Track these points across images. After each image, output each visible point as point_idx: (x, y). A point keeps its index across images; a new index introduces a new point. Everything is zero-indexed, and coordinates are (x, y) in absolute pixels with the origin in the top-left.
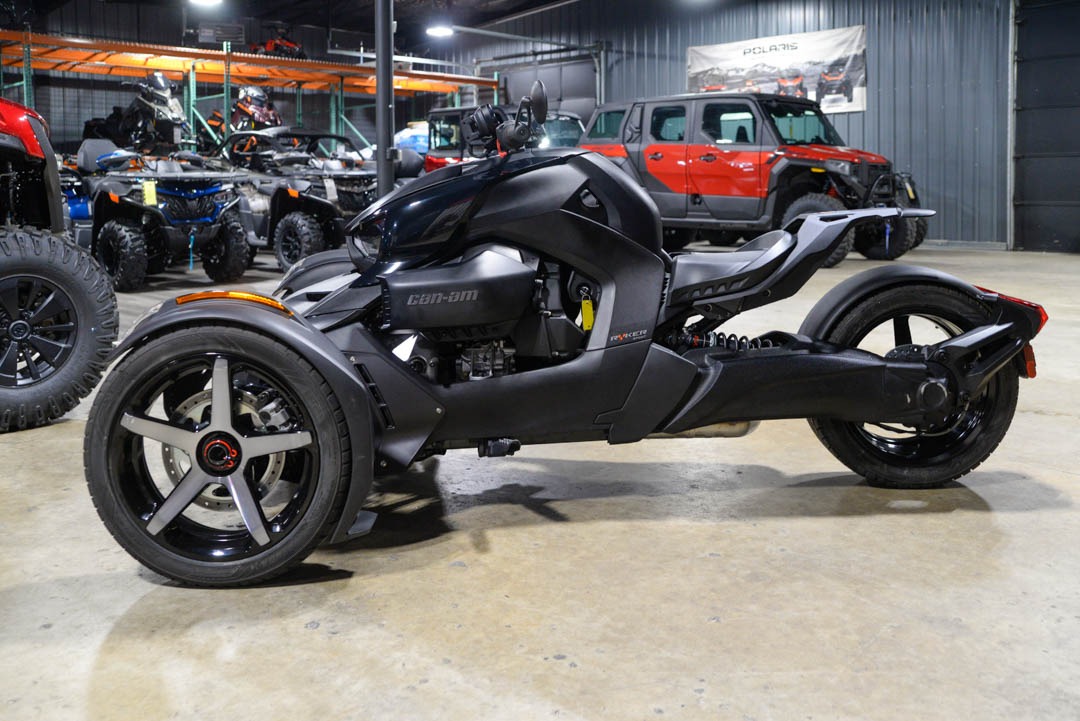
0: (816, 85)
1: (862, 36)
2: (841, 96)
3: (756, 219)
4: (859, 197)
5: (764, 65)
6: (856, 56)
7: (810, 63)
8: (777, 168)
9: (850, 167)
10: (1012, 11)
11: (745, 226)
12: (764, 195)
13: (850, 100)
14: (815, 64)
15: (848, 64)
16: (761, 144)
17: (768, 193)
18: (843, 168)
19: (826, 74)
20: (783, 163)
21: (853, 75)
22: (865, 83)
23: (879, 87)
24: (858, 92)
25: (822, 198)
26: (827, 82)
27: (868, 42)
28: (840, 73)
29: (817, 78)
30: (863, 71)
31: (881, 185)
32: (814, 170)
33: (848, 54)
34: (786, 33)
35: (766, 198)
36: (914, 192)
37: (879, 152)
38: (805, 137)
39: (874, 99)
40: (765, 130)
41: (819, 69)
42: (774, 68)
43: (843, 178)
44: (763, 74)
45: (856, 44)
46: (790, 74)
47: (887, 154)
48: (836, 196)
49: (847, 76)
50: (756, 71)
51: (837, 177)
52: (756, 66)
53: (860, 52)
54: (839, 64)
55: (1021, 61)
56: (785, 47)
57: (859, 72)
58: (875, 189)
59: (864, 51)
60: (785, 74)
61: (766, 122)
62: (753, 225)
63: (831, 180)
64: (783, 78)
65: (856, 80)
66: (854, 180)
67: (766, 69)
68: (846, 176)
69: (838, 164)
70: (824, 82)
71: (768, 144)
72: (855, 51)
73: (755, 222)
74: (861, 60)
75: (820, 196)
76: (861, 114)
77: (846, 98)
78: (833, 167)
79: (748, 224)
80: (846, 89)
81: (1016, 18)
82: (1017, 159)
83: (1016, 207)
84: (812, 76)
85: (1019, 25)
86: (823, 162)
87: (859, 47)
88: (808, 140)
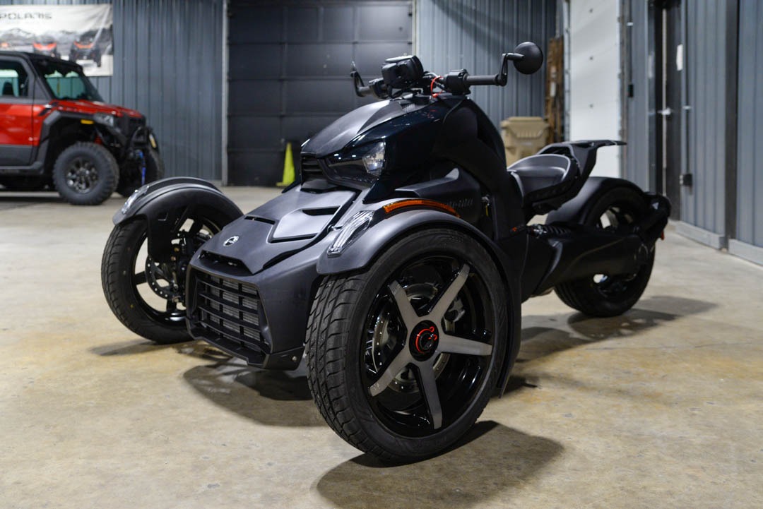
0: (69, 51)
1: (109, 14)
2: (91, 62)
3: (28, 165)
4: (121, 144)
5: (19, 30)
6: (104, 31)
7: (63, 32)
8: (49, 120)
9: (114, 120)
10: (225, 6)
11: (17, 172)
12: (36, 144)
13: (99, 66)
14: (68, 33)
15: (98, 36)
16: (34, 98)
17: (40, 142)
18: (108, 120)
19: (77, 43)
20: (55, 115)
21: (102, 45)
22: (112, 52)
23: (123, 56)
24: (106, 59)
25: (91, 146)
26: (79, 49)
27: (115, 18)
28: (91, 42)
29: (69, 46)
30: (110, 42)
31: (139, 135)
32: (84, 122)
33: (97, 27)
34: (40, 4)
35: (39, 146)
36: (156, 142)
37: (136, 108)
38: (71, 94)
39: (119, 66)
40: (37, 85)
41: (71, 38)
42: (29, 34)
43: (109, 129)
44: (19, 38)
45: (104, 19)
46: (46, 41)
47: (142, 111)
48: (102, 143)
49: (97, 46)
50: (11, 35)
51: (103, 128)
52: (12, 30)
53: (107, 27)
54: (89, 35)
55: (231, 44)
56: (40, 15)
57: (107, 44)
58: (134, 139)
59: (111, 26)
60: (40, 40)
61: (39, 79)
62: (25, 171)
63: (97, 131)
64: (38, 43)
65: (104, 49)
66: (118, 130)
67: (22, 35)
68: (110, 127)
69: (103, 117)
70: (76, 49)
71: (39, 98)
72: (103, 25)
73: (28, 168)
74: (108, 33)
75: (89, 144)
76: (108, 79)
77: (95, 64)
78: (99, 119)
79: (21, 170)
80: (95, 56)
81: (228, 11)
82: (229, 117)
83: (229, 154)
84: (66, 44)
85: (230, 18)
86: (92, 115)
87: (107, 22)
88: (74, 96)
